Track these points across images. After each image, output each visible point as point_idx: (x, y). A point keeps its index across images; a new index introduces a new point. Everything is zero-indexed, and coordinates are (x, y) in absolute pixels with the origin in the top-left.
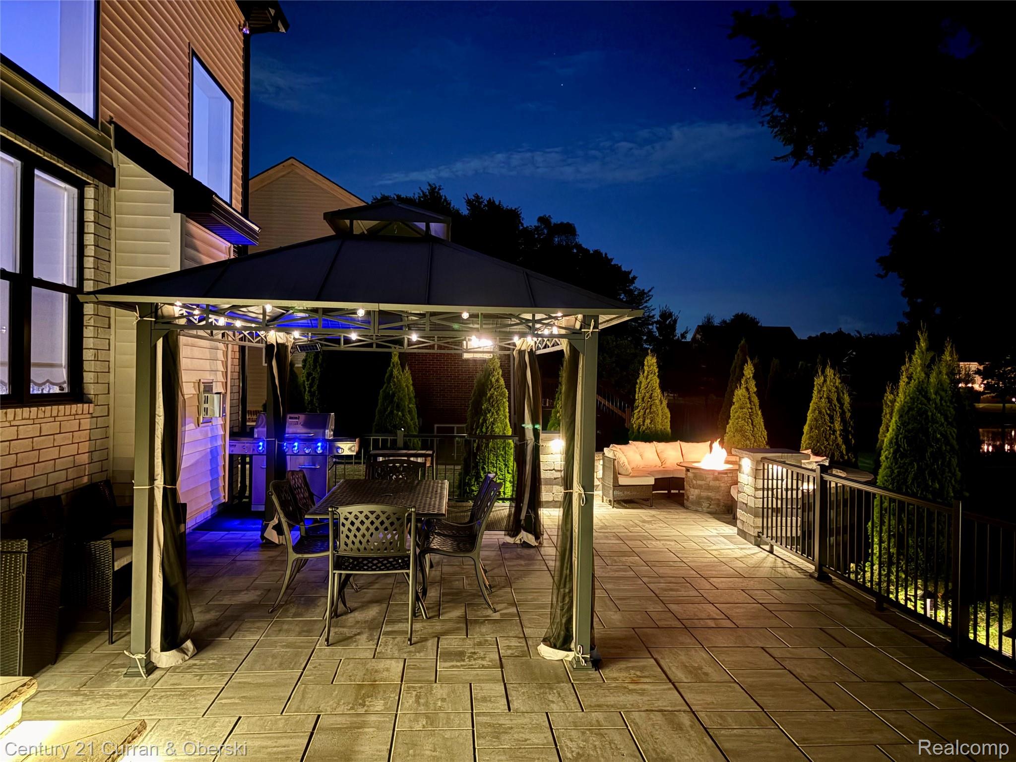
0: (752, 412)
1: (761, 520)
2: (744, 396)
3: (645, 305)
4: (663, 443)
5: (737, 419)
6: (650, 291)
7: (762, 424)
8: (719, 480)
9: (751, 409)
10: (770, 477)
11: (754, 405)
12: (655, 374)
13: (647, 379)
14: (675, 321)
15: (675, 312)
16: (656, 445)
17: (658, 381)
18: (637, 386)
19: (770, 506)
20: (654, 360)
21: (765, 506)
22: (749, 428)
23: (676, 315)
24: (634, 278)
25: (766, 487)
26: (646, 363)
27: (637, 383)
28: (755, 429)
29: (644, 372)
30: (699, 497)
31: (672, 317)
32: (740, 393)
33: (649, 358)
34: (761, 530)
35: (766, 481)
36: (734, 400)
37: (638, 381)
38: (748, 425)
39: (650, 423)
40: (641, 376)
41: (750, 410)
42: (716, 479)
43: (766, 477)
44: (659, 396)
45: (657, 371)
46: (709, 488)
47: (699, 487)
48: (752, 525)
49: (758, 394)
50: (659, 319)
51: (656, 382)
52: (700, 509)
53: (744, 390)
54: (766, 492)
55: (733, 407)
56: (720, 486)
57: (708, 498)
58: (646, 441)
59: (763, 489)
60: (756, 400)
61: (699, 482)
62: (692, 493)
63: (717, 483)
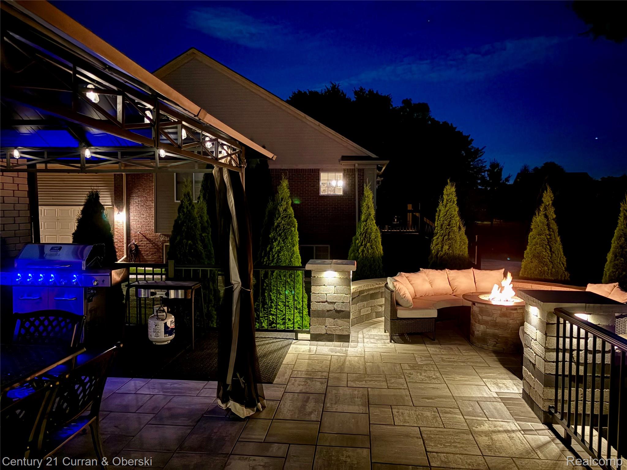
0: (551, 238)
1: (554, 390)
2: (543, 223)
3: (480, 158)
4: (456, 271)
5: (535, 245)
6: (482, 149)
7: (561, 250)
8: (507, 317)
9: (550, 235)
10: (568, 334)
11: (553, 232)
12: (454, 202)
13: (446, 207)
14: (501, 170)
15: (501, 164)
16: (448, 273)
17: (457, 209)
18: (437, 214)
19: (567, 373)
20: (453, 189)
21: (560, 373)
22: (547, 254)
23: (502, 165)
24: (472, 140)
25: (561, 346)
26: (445, 192)
27: (436, 211)
28: (554, 255)
29: (443, 201)
30: (485, 334)
31: (499, 167)
32: (538, 220)
33: (448, 187)
34: (552, 404)
35: (561, 340)
36: (532, 227)
37: (438, 209)
38: (546, 251)
39: (448, 249)
40: (441, 203)
41: (549, 237)
42: (504, 315)
43: (561, 334)
44: (458, 223)
45: (455, 199)
46: (495, 325)
47: (486, 323)
48: (542, 395)
49: (557, 220)
50: (489, 168)
51: (455, 210)
52: (485, 347)
53: (543, 217)
54: (561, 354)
55: (531, 233)
56: (508, 324)
57: (495, 336)
58: (437, 269)
59: (557, 350)
60: (555, 226)
61: (485, 318)
62: (477, 329)
63: (504, 320)
